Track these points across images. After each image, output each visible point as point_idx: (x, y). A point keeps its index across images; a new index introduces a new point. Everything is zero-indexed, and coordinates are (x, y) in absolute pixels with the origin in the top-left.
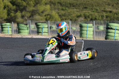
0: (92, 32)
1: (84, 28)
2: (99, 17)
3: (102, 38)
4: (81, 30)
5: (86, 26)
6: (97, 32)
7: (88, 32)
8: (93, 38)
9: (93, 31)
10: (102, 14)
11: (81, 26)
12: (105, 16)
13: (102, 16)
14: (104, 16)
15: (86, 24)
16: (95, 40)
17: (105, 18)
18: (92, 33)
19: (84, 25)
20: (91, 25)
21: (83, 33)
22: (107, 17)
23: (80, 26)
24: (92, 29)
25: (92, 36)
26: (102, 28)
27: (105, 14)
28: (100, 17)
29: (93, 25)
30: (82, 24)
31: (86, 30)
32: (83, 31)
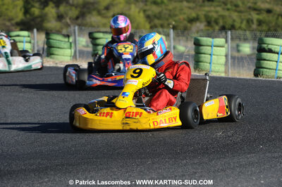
0: (224, 57)
1: (204, 49)
2: (241, 23)
3: (246, 74)
4: (198, 53)
5: (210, 44)
6: (235, 59)
7: (213, 56)
8: (226, 72)
9: (226, 56)
10: (250, 17)
11: (198, 44)
12: (255, 22)
13: (249, 21)
14: (252, 21)
15: (210, 39)
16: (230, 76)
17: (254, 26)
18: (223, 60)
19: (205, 40)
20: (221, 41)
21: (201, 59)
22: (260, 23)
23: (195, 44)
24: (223, 51)
25: (222, 68)
26: (247, 48)
27: (255, 16)
28: (245, 22)
29: (227, 42)
30: (200, 38)
31: (209, 52)
32: (203, 55)
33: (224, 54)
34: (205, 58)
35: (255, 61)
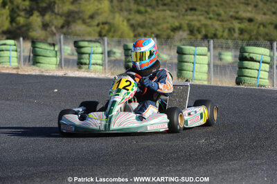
0: (207, 66)
1: (187, 57)
2: (223, 31)
3: (228, 82)
4: (181, 61)
5: (193, 52)
6: (217, 68)
7: (196, 65)
8: (209, 80)
9: (209, 65)
10: (232, 26)
11: (181, 52)
12: (237, 30)
13: (231, 30)
14: (234, 30)
15: (193, 48)
16: (213, 84)
17: (236, 35)
18: (205, 68)
19: (188, 49)
20: (204, 50)
21: (185, 68)
22: (242, 31)
23: (178, 52)
24: (205, 60)
25: (205, 77)
26: (229, 57)
27: (237, 25)
28: (226, 31)
29: (209, 50)
30: (183, 47)
31: (192, 61)
32: (186, 64)
33: (207, 63)
34: (188, 66)
35: (237, 69)
